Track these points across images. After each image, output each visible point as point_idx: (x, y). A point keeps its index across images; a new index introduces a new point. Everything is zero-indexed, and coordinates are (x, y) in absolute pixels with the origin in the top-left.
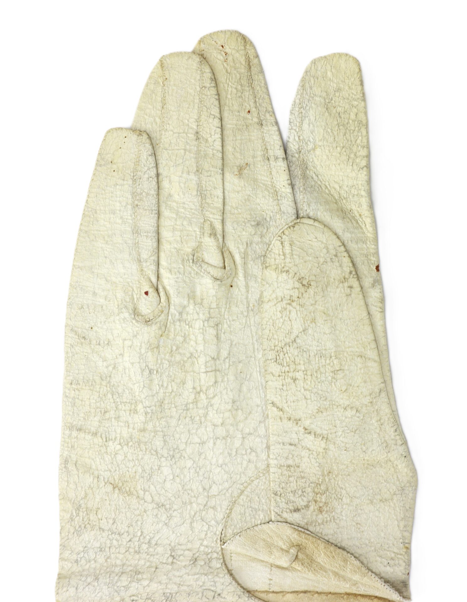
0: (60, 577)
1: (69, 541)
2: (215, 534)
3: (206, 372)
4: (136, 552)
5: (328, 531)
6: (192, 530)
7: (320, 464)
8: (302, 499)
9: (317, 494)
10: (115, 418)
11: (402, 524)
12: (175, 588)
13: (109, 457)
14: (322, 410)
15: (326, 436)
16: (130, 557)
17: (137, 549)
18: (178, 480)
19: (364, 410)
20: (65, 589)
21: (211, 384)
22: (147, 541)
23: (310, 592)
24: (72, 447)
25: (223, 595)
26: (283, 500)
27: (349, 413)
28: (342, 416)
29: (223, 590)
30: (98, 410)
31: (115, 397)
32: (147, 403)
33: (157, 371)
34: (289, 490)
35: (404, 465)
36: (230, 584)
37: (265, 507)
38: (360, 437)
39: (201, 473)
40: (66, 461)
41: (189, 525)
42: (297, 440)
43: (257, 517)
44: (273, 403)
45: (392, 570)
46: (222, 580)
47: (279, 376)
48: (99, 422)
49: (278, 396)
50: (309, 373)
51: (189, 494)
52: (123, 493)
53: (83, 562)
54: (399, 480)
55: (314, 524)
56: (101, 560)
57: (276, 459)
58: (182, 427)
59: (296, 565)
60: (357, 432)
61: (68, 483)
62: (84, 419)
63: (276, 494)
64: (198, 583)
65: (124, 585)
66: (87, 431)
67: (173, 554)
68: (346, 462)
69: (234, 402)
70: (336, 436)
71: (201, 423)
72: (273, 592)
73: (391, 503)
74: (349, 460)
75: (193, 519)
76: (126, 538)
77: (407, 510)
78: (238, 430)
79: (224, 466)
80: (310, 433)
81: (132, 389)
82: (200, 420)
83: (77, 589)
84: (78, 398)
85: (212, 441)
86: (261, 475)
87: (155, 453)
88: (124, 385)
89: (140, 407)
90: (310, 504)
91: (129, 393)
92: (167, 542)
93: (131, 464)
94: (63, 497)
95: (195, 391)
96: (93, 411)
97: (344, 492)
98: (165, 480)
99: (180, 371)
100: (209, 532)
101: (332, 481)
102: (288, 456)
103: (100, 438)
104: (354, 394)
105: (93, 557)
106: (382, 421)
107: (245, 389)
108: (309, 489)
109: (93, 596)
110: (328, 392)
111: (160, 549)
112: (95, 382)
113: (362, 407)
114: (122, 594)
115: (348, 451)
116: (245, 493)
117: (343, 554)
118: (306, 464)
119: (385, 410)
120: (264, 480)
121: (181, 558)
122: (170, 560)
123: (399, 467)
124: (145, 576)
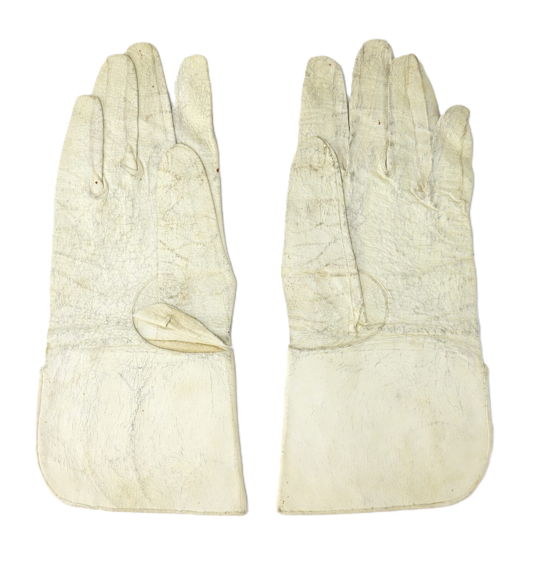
0: (50, 330)
1: (54, 312)
2: (129, 309)
3: (127, 224)
4: (88, 318)
5: (188, 309)
6: (117, 307)
7: (184, 273)
8: (175, 292)
9: (182, 289)
10: (79, 248)
11: (227, 307)
12: (108, 336)
13: (76, 268)
14: (185, 244)
15: (187, 258)
16: (86, 321)
17: (89, 316)
18: (111, 281)
19: (207, 245)
20: (51, 335)
21: (129, 230)
22: (94, 313)
23: (177, 341)
24: (57, 263)
25: (132, 341)
26: (165, 292)
27: (200, 246)
28: (196, 248)
29: (132, 338)
30: (70, 244)
31: (79, 237)
32: (96, 240)
33: (101, 224)
34: (168, 287)
35: (228, 275)
36: (136, 334)
37: (155, 296)
38: (205, 259)
39: (123, 277)
40: (53, 270)
41: (116, 304)
42: (172, 260)
43: (151, 301)
44: (160, 241)
45: (219, 330)
46: (131, 333)
47: (164, 227)
48: (71, 250)
49: (163, 237)
50: (179, 225)
51: (116, 288)
52: (83, 287)
53: (61, 323)
54: (226, 283)
55: (180, 305)
56: (70, 322)
57: (161, 270)
58: (113, 253)
59: (170, 326)
60: (204, 256)
61: (54, 282)
62: (63, 248)
63: (161, 289)
64: (119, 334)
65: (82, 334)
66: (64, 254)
67: (108, 319)
68: (198, 273)
69: (140, 240)
70: (192, 259)
71: (123, 251)
72: (158, 340)
73: (222, 296)
74: (200, 272)
75: (118, 301)
76: (83, 311)
77: (230, 300)
78: (142, 255)
79: (134, 274)
80: (179, 257)
81: (88, 233)
82: (123, 249)
83: (57, 335)
84: (60, 238)
85: (129, 260)
86: (154, 279)
87: (99, 266)
88: (84, 231)
89: (92, 242)
90: (179, 294)
91: (87, 235)
92: (104, 313)
93: (87, 272)
94: (52, 289)
95: (120, 234)
96: (68, 244)
97: (196, 289)
98: (104, 281)
99: (113, 223)
100: (126, 308)
101: (191, 283)
102: (167, 269)
103: (71, 258)
104: (202, 236)
105: (66, 320)
106: (217, 251)
107: (146, 233)
108: (178, 287)
109: (66, 339)
110: (189, 235)
111: (101, 317)
112: (69, 229)
113: (206, 244)
114: (81, 339)
115: (198, 267)
116: (146, 288)
117: (194, 320)
118: (177, 273)
119: (219, 245)
120: (155, 282)
121: (112, 321)
122: (106, 322)
123: (226, 276)
124: (92, 330)
